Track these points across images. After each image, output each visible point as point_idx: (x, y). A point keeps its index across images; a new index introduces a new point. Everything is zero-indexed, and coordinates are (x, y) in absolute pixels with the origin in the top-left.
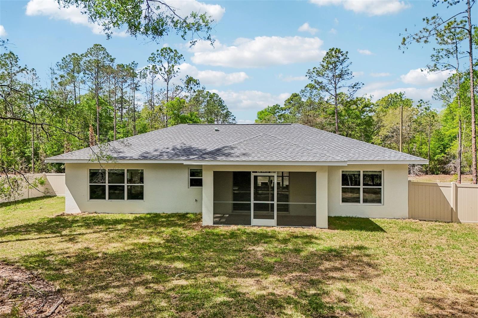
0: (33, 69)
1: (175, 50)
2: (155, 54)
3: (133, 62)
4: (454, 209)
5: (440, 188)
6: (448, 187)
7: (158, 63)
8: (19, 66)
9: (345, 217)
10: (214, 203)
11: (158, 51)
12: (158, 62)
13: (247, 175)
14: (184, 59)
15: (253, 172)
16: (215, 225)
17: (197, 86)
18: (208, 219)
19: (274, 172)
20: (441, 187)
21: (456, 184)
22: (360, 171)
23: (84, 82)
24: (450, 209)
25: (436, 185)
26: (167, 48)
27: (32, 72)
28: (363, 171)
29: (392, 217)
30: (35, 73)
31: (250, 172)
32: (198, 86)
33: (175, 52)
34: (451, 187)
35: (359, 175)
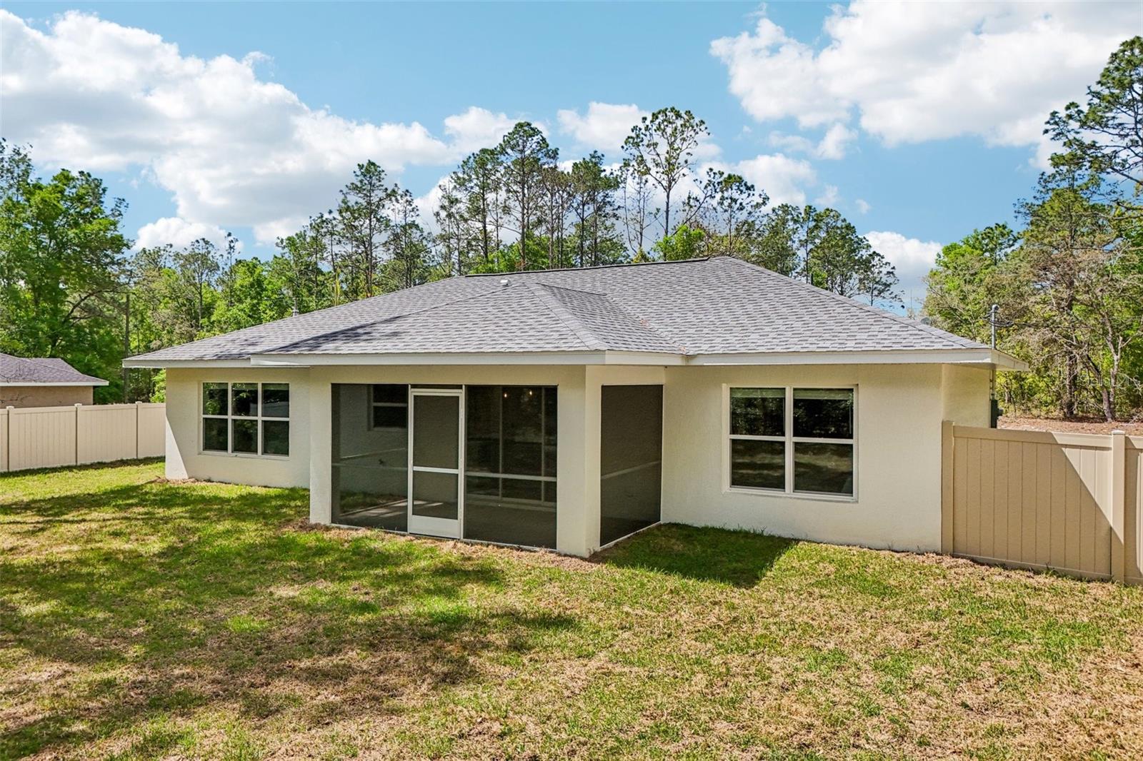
0: (407, 191)
1: (688, 113)
2: (640, 129)
3: (593, 153)
4: (1120, 532)
5: (1066, 451)
6: (1096, 448)
7: (648, 150)
8: (383, 188)
9: (735, 532)
10: (333, 467)
11: (644, 119)
12: (648, 146)
13: (399, 392)
14: (708, 131)
15: (414, 386)
16: (333, 525)
17: (747, 192)
18: (320, 510)
19: (459, 387)
20: (1066, 446)
21: (1127, 440)
22: (784, 389)
23: (507, 210)
24: (1103, 532)
25: (1047, 440)
26: (666, 109)
27: (405, 199)
28: (795, 389)
29: (883, 544)
30: (409, 199)
31: (407, 386)
32: (751, 192)
33: (686, 117)
34: (1108, 449)
35: (782, 400)
